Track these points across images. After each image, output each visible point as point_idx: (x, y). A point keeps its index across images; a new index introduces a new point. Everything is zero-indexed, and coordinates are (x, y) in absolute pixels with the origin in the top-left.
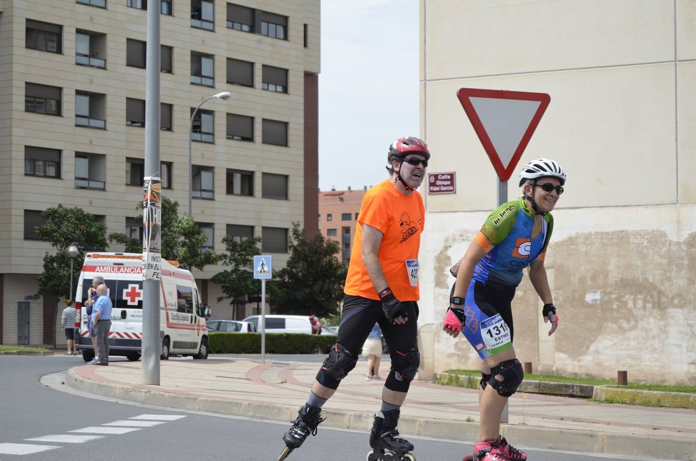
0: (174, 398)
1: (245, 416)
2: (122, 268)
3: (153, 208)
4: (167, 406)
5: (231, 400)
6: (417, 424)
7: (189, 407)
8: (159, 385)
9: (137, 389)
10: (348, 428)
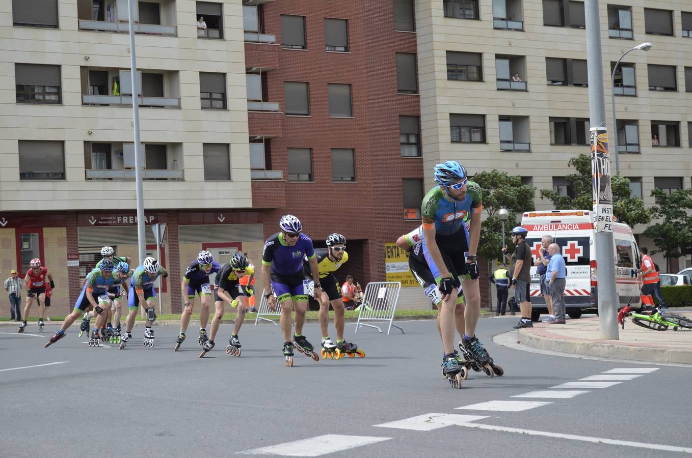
0: (640, 351)
2: (560, 226)
3: (601, 159)
4: (632, 360)
7: (658, 360)
8: (618, 339)
9: (599, 344)
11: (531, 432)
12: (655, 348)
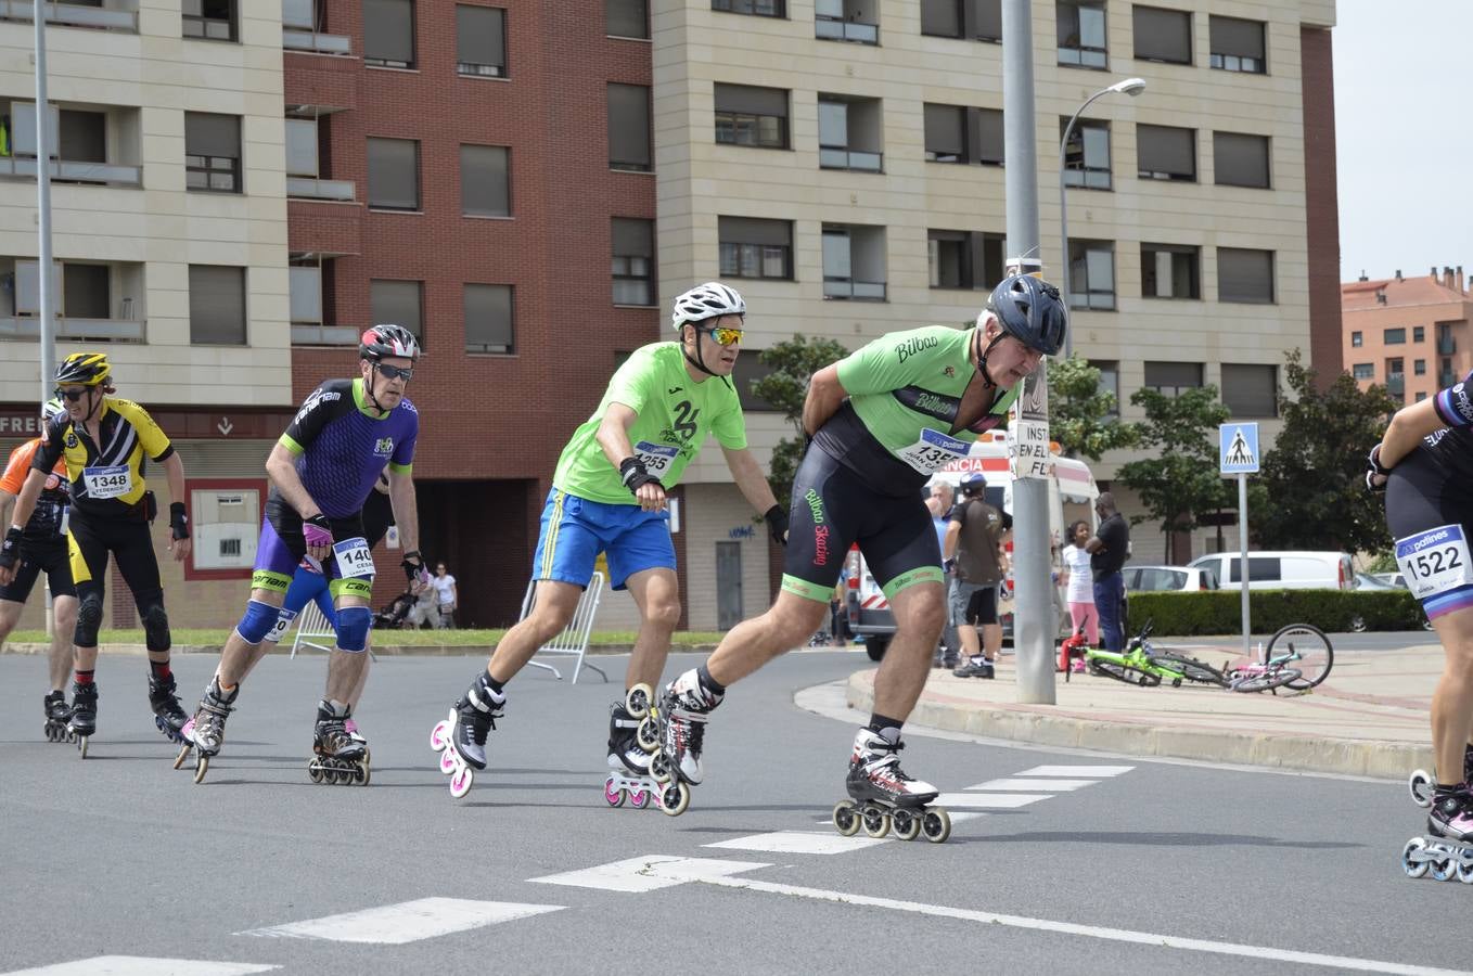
0: (1097, 729)
1: (1260, 764)
4: (1084, 748)
5: (1225, 732)
7: (1133, 748)
8: (1054, 704)
9: (1013, 714)
11: (855, 899)
12: (1127, 725)
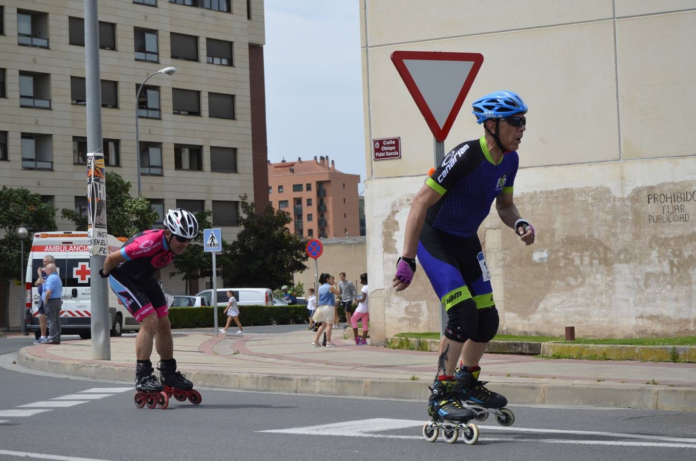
0: (124, 371)
2: (71, 247)
3: (98, 184)
4: (118, 379)
6: (364, 385)
8: (109, 359)
9: (87, 365)
10: (296, 392)
